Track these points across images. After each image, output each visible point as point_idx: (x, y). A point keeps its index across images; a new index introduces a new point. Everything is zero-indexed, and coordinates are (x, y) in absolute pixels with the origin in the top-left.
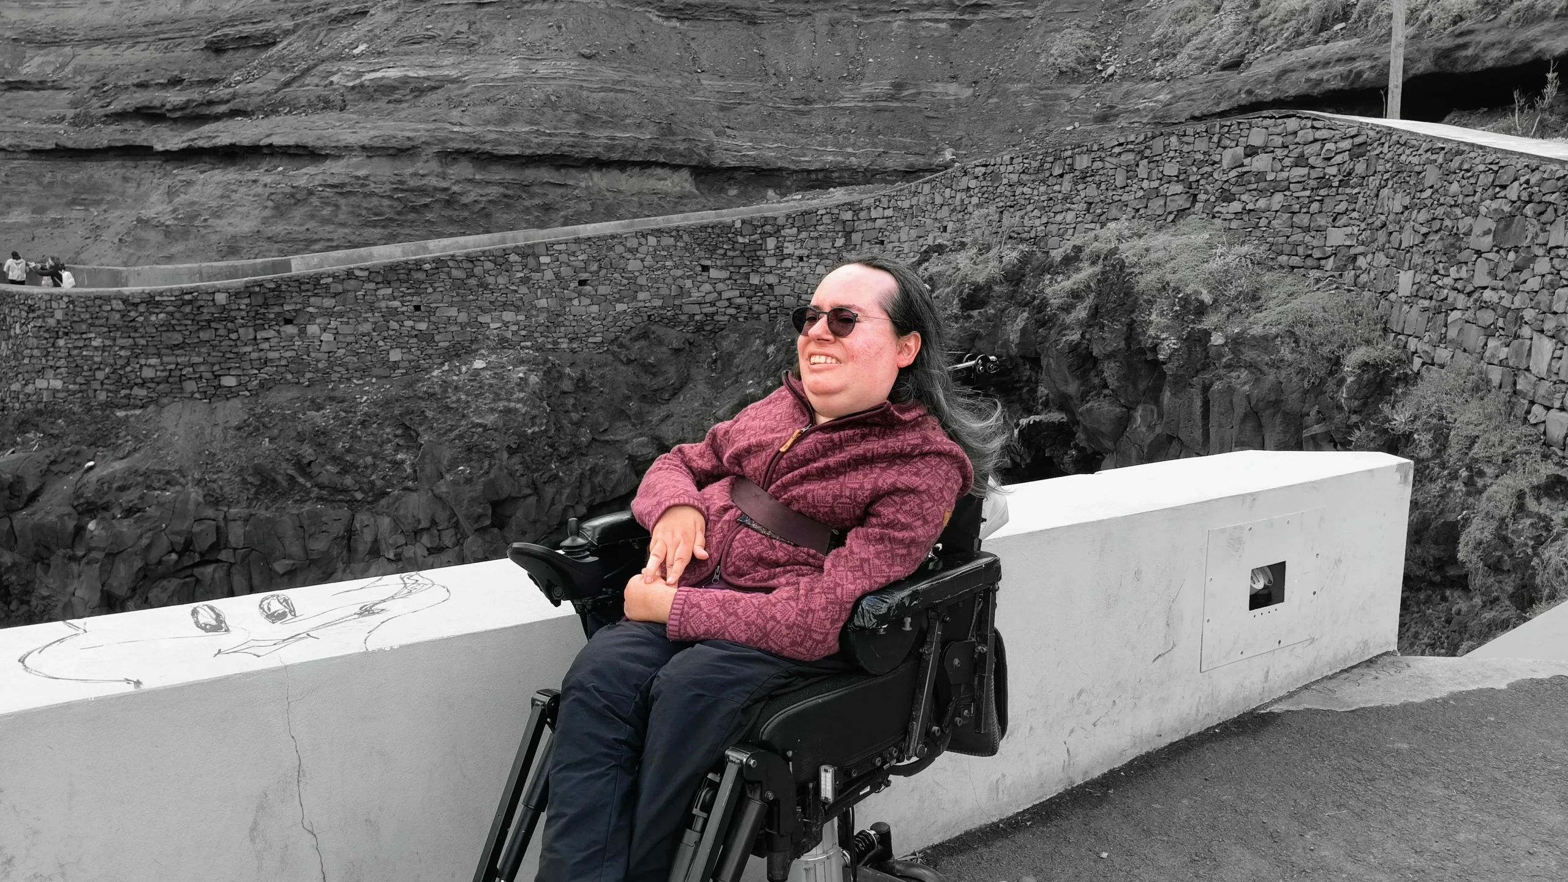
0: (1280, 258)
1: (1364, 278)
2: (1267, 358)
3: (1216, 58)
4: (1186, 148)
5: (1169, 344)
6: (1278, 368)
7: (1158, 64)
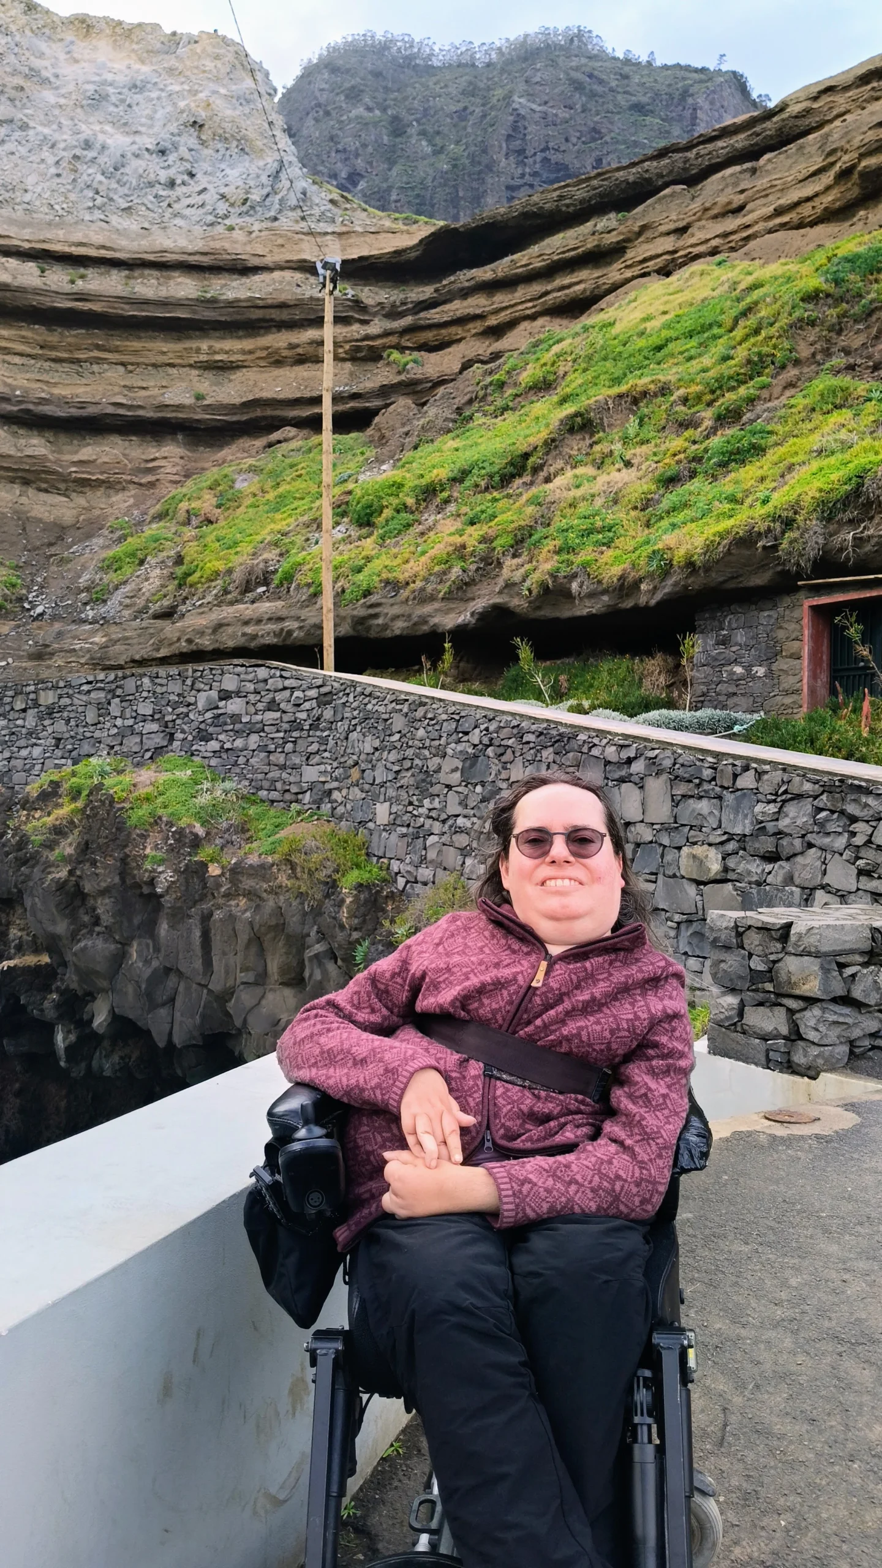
0: (260, 793)
1: (340, 810)
2: (265, 886)
3: (147, 607)
4: (159, 690)
5: (166, 877)
6: (276, 894)
7: (88, 608)
